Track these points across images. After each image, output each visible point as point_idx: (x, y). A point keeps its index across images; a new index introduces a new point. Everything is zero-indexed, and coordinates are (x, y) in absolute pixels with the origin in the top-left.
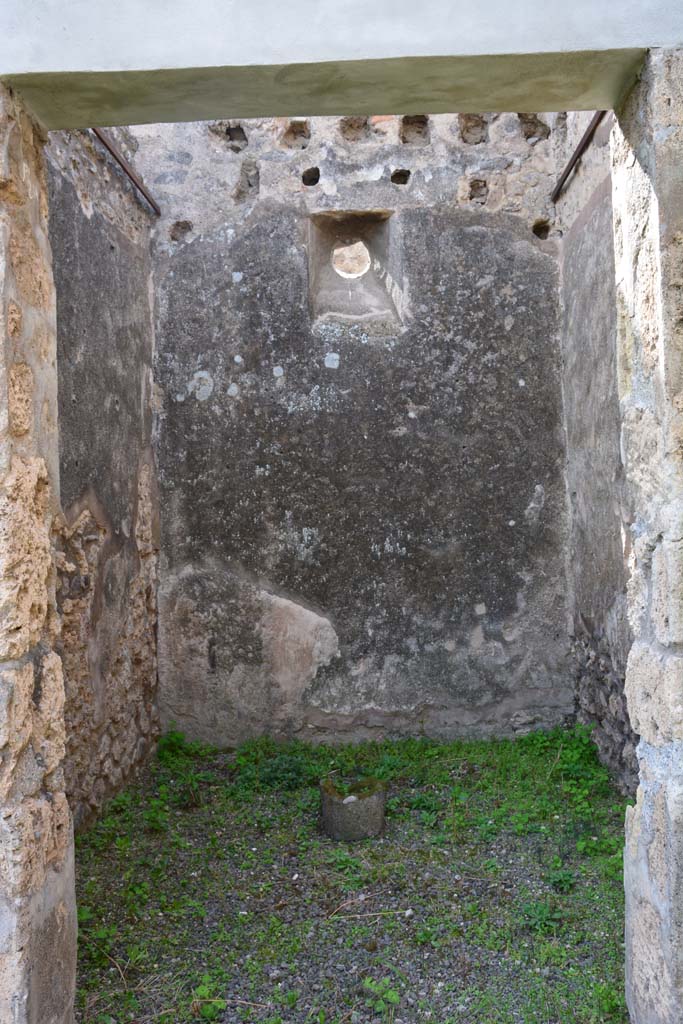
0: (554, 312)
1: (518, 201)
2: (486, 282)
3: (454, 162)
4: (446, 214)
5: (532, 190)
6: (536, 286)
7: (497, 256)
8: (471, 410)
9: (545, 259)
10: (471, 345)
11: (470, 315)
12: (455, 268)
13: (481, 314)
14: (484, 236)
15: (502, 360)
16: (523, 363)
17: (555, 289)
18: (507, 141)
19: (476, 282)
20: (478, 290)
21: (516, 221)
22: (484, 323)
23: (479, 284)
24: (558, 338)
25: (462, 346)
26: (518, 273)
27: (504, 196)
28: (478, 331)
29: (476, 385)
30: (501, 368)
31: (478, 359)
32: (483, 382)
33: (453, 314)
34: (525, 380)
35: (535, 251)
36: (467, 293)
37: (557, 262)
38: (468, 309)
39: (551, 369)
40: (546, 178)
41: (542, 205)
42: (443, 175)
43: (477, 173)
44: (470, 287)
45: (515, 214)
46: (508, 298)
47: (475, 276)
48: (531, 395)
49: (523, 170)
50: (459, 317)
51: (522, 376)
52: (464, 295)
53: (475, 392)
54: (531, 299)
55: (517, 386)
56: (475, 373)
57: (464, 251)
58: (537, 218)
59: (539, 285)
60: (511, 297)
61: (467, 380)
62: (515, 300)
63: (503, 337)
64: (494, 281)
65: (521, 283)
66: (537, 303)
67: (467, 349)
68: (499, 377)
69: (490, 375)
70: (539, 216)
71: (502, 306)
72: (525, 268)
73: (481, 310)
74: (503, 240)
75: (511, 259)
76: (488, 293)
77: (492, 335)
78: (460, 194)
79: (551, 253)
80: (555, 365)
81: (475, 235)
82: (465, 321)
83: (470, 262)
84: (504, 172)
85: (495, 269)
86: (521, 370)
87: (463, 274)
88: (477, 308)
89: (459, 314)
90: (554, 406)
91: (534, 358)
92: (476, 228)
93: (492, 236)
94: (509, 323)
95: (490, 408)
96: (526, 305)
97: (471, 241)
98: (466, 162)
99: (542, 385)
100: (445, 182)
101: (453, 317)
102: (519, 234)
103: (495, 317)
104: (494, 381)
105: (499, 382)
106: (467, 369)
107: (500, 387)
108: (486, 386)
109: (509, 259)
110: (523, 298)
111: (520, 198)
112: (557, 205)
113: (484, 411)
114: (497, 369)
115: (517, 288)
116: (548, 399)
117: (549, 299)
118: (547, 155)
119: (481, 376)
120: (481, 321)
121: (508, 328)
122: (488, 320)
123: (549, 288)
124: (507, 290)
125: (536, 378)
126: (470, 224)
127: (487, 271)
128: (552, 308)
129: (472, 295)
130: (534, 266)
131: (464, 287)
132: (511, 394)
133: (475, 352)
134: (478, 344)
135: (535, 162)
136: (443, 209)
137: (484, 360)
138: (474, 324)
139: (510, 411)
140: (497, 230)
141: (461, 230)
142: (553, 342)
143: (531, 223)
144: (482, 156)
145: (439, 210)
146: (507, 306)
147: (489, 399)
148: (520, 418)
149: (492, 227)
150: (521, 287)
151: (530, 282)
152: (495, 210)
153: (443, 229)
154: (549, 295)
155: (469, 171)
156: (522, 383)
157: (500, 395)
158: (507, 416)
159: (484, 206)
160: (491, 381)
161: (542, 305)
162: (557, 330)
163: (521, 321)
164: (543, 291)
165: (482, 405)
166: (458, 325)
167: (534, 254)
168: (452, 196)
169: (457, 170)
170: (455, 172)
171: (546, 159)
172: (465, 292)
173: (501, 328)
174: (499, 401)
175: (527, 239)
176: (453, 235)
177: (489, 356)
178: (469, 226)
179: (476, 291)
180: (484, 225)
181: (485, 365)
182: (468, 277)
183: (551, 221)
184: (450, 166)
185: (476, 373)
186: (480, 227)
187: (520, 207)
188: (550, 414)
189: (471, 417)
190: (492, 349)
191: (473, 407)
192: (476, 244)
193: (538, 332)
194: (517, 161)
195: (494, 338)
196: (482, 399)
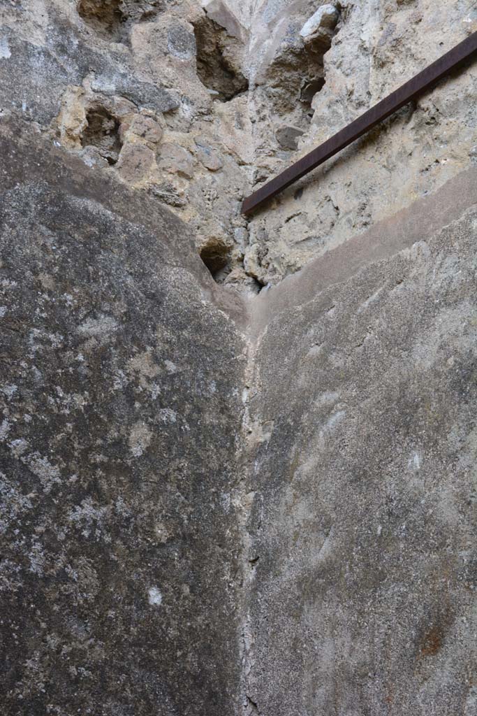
0: (233, 439)
1: (181, 187)
2: (99, 328)
3: (63, 49)
4: (30, 147)
5: (208, 176)
6: (200, 375)
7: (129, 280)
8: (24, 653)
9: (222, 322)
10: (46, 470)
11: (56, 396)
12: (35, 273)
13: (80, 401)
14: (106, 228)
15: (116, 526)
16: (161, 545)
17: (235, 392)
18: (170, 63)
19: (78, 323)
20: (82, 340)
21: (174, 224)
22: (87, 422)
23: (84, 329)
24: (237, 503)
25: (25, 468)
26: (167, 334)
27: (154, 166)
28: (68, 439)
29: (47, 580)
30: (111, 546)
31: (61, 512)
32: (63, 577)
33: (15, 379)
34: (163, 590)
35: (204, 298)
36: (56, 339)
37: (243, 336)
38: (52, 380)
39: (218, 573)
40: (236, 167)
41: (224, 213)
42: (37, 63)
43: (108, 95)
44: (62, 329)
45: (173, 210)
46: (143, 380)
47: (77, 309)
48: (172, 632)
49: (195, 133)
50: (26, 392)
51: (158, 578)
52: (49, 342)
53: (41, 601)
54: (187, 398)
55: (144, 603)
56: (47, 547)
57: (60, 242)
58: (214, 234)
59: (207, 373)
60: (149, 380)
61: (25, 562)
62: (156, 390)
63: (124, 469)
64: (118, 334)
65: (171, 358)
66: (199, 410)
67: (36, 479)
68: (106, 569)
69: (83, 560)
70: (216, 231)
71: (130, 394)
72: (182, 327)
73: (81, 391)
74: (144, 252)
75: (155, 298)
76: (101, 356)
77: (99, 458)
78: (66, 121)
79: (234, 315)
80: (227, 566)
81: (91, 219)
82: (42, 407)
83: (71, 274)
84: (161, 119)
85: (121, 308)
86: (155, 563)
87: (50, 294)
88: (74, 383)
89: (29, 385)
90: (219, 669)
91: (185, 539)
92: (91, 205)
93: (123, 236)
94: (139, 438)
95: (72, 654)
96: (179, 409)
97: (77, 227)
98: (89, 65)
99: (198, 612)
100: (37, 80)
101: (14, 387)
102: (177, 252)
103: (110, 415)
104: (92, 578)
105: (104, 585)
106: (28, 531)
107: (103, 599)
108: (69, 588)
109: (152, 297)
110: (176, 391)
111: (187, 183)
112: (255, 224)
113: (56, 664)
114: (102, 548)
115: (164, 366)
116: (207, 651)
117: (224, 410)
118: (241, 125)
119: (62, 557)
120: (77, 416)
121: (137, 451)
122: (95, 418)
123: (225, 386)
124: (141, 363)
125: (186, 590)
126: (81, 193)
127: (106, 307)
128: (228, 430)
129: (65, 348)
130: (198, 329)
131: (48, 325)
132: (127, 621)
133: (54, 493)
134: (65, 473)
135: (218, 129)
136: (25, 133)
137: (73, 516)
138: (61, 420)
139: (121, 670)
140: (134, 227)
141: (60, 197)
142: (227, 509)
143: (202, 240)
144: (121, 68)
145: (18, 133)
146: (139, 397)
147: (74, 627)
148: (144, 695)
149: (125, 217)
150: (171, 366)
151: (189, 362)
152: (136, 186)
153: (20, 176)
154: (223, 400)
155: (92, 83)
156: (155, 597)
157: (103, 620)
158: (114, 685)
159: (112, 169)
160: (84, 574)
161: (209, 419)
162: (235, 483)
163: (166, 441)
164: (213, 389)
165: (53, 641)
166: (22, 411)
167: (201, 306)
168: (50, 117)
169: (69, 69)
170: (64, 71)
171: (238, 132)
172: (52, 336)
173: (121, 445)
174: (99, 636)
175: (192, 268)
176: (40, 199)
177: (87, 509)
178: (78, 194)
179: (76, 345)
180: (109, 207)
181: (76, 532)
182: (62, 304)
183: (237, 252)
184: (54, 54)
185: (51, 547)
186: (101, 207)
187: (183, 200)
188: (213, 695)
189: (19, 675)
190: (94, 490)
191: (30, 644)
192: (89, 237)
193: (199, 479)
194: (186, 111)
195: (106, 467)
196: (56, 625)
